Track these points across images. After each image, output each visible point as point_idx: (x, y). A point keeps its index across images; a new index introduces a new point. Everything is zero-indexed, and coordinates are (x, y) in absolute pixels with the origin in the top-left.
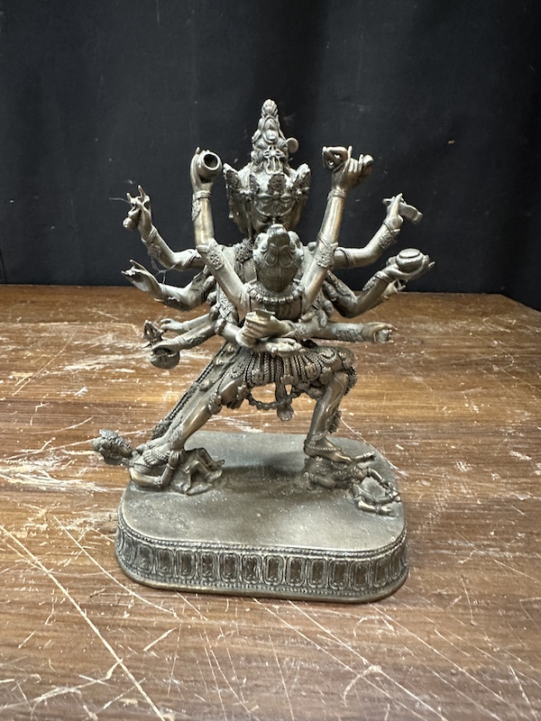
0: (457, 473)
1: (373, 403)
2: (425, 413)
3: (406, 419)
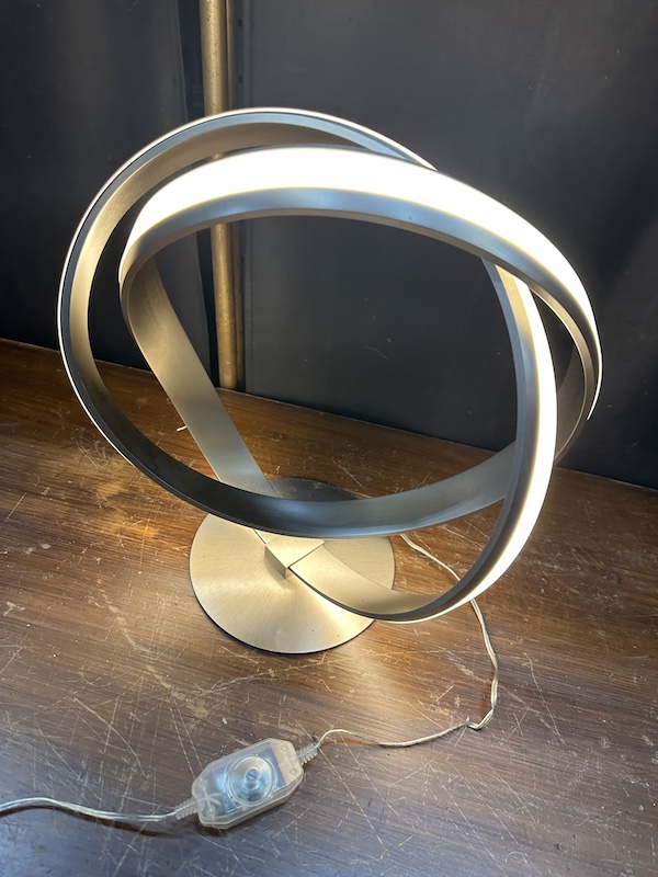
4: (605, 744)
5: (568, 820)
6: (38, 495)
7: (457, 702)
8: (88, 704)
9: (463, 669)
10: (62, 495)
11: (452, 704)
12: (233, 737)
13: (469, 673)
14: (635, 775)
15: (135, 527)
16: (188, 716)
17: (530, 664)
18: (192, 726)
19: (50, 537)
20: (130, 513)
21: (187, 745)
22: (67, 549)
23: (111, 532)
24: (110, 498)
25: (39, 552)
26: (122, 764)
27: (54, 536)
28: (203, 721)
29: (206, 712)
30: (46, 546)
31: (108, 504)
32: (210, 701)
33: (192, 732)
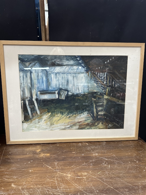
0: (129, 163)
1: (118, 154)
2: (124, 155)
3: (122, 156)
4: (129, 162)
5: (129, 173)
6: (27, 154)
7: (107, 163)
8: (51, 180)
9: (105, 159)
10: (31, 153)
11: (106, 164)
12: (76, 177)
13: (107, 159)
14: (135, 165)
15: (46, 155)
16: (68, 177)
17: (115, 156)
18: (69, 178)
19: (32, 160)
20: (44, 153)
21: (70, 180)
22: (36, 160)
23: (42, 156)
24: (39, 152)
25: (31, 162)
26: (61, 186)
27: (32, 159)
28: (70, 176)
29: (70, 175)
30: (32, 161)
31: (40, 152)
32: (70, 174)
33: (70, 178)
